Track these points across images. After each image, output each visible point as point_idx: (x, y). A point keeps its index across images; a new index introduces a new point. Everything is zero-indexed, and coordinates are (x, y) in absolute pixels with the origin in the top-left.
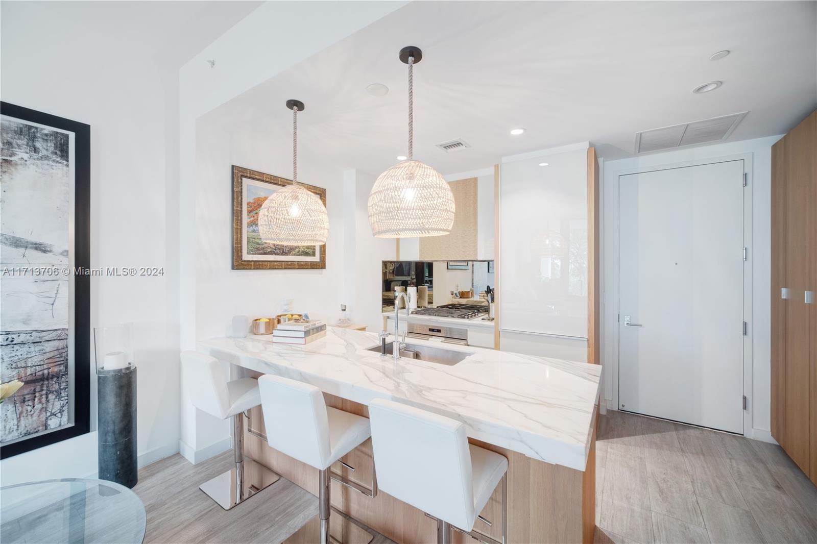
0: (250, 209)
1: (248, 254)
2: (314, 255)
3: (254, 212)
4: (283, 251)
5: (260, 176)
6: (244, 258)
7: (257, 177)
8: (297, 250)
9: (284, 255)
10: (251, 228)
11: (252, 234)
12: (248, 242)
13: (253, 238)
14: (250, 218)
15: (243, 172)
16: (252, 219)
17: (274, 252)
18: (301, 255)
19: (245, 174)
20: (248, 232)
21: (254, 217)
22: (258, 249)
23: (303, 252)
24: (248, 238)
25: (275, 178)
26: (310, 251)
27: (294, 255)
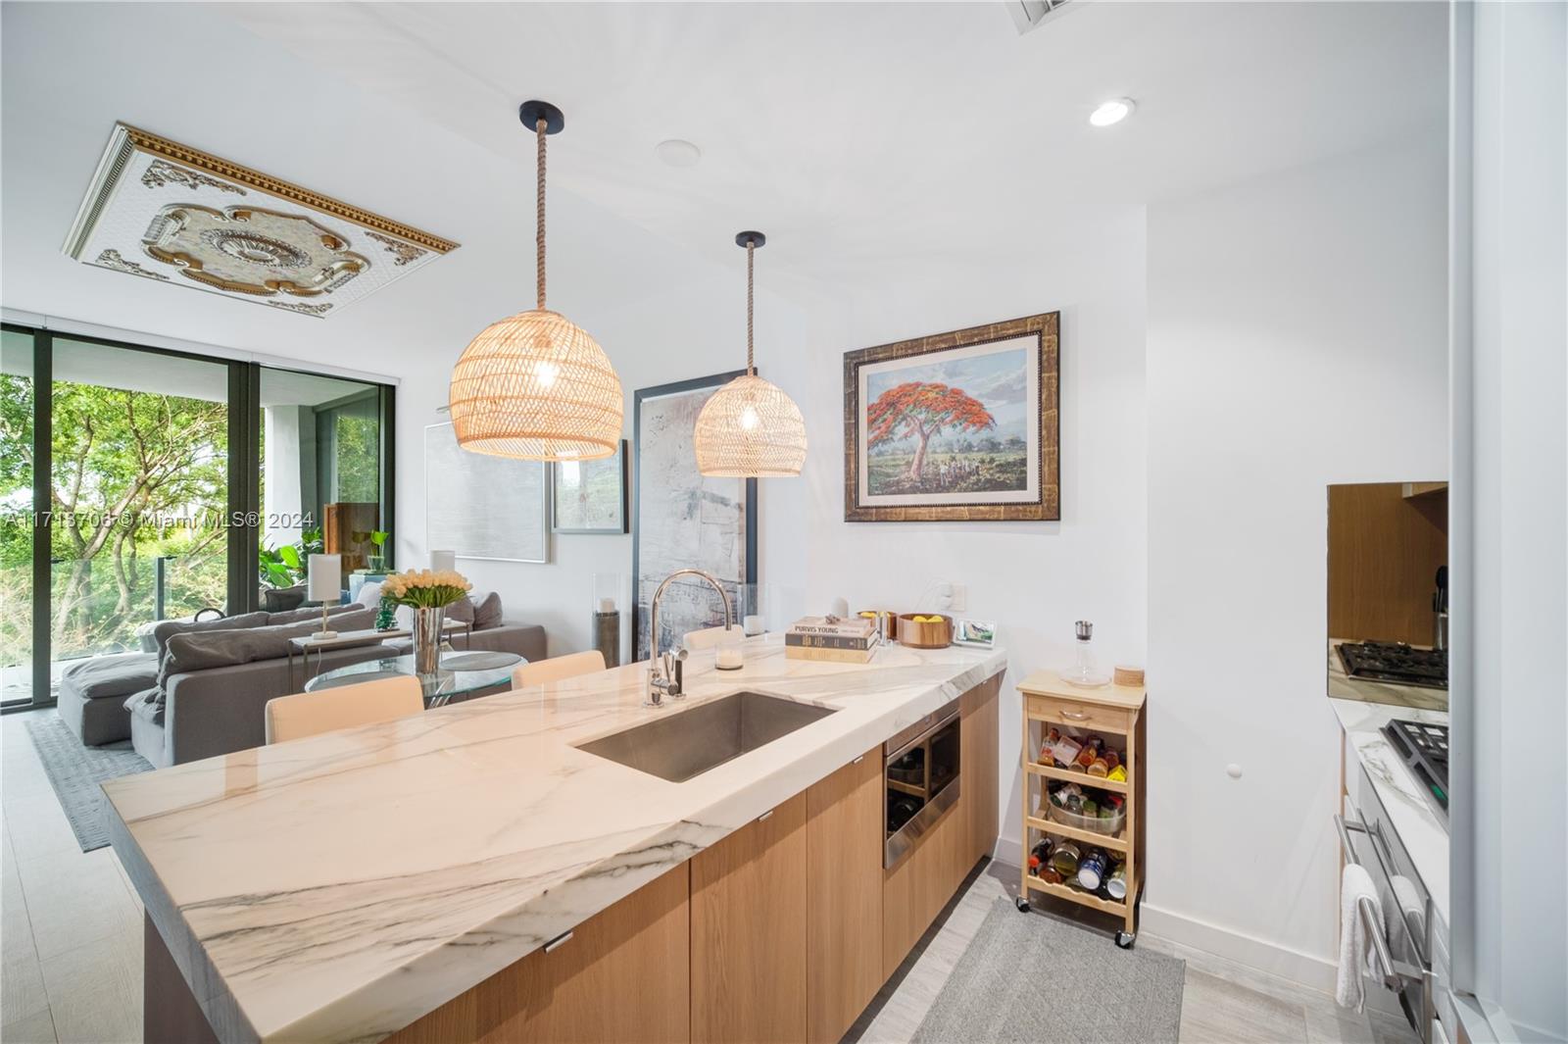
0: (873, 416)
1: (870, 494)
2: (1022, 485)
3: (880, 420)
4: (939, 485)
5: (885, 352)
6: (862, 503)
7: (881, 356)
8: (974, 478)
9: (940, 492)
10: (876, 449)
11: (877, 458)
12: (870, 474)
13: (878, 466)
14: (873, 432)
15: (858, 358)
16: (877, 432)
17: (917, 487)
18: (985, 489)
19: (861, 359)
20: (869, 456)
21: (879, 428)
22: (888, 485)
23: (988, 481)
24: (869, 467)
25: (915, 344)
26: (1011, 477)
27: (965, 490)
